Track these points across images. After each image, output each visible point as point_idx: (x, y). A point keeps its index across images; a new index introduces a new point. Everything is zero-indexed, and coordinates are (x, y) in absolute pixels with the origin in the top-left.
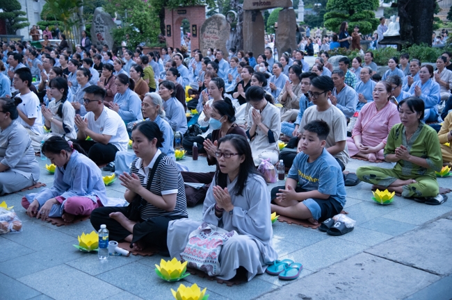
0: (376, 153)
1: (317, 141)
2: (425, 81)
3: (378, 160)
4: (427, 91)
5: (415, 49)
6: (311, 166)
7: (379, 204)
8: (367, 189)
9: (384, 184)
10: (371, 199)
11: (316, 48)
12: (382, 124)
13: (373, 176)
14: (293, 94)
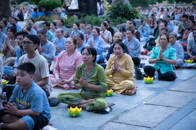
0: (69, 83)
1: (27, 76)
2: (95, 38)
3: (70, 88)
4: (97, 44)
5: (88, 18)
6: (25, 94)
7: (72, 117)
8: (64, 108)
9: (75, 103)
10: (67, 114)
11: (26, 16)
12: (72, 64)
13: (68, 99)
14: (11, 47)
